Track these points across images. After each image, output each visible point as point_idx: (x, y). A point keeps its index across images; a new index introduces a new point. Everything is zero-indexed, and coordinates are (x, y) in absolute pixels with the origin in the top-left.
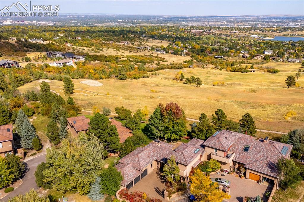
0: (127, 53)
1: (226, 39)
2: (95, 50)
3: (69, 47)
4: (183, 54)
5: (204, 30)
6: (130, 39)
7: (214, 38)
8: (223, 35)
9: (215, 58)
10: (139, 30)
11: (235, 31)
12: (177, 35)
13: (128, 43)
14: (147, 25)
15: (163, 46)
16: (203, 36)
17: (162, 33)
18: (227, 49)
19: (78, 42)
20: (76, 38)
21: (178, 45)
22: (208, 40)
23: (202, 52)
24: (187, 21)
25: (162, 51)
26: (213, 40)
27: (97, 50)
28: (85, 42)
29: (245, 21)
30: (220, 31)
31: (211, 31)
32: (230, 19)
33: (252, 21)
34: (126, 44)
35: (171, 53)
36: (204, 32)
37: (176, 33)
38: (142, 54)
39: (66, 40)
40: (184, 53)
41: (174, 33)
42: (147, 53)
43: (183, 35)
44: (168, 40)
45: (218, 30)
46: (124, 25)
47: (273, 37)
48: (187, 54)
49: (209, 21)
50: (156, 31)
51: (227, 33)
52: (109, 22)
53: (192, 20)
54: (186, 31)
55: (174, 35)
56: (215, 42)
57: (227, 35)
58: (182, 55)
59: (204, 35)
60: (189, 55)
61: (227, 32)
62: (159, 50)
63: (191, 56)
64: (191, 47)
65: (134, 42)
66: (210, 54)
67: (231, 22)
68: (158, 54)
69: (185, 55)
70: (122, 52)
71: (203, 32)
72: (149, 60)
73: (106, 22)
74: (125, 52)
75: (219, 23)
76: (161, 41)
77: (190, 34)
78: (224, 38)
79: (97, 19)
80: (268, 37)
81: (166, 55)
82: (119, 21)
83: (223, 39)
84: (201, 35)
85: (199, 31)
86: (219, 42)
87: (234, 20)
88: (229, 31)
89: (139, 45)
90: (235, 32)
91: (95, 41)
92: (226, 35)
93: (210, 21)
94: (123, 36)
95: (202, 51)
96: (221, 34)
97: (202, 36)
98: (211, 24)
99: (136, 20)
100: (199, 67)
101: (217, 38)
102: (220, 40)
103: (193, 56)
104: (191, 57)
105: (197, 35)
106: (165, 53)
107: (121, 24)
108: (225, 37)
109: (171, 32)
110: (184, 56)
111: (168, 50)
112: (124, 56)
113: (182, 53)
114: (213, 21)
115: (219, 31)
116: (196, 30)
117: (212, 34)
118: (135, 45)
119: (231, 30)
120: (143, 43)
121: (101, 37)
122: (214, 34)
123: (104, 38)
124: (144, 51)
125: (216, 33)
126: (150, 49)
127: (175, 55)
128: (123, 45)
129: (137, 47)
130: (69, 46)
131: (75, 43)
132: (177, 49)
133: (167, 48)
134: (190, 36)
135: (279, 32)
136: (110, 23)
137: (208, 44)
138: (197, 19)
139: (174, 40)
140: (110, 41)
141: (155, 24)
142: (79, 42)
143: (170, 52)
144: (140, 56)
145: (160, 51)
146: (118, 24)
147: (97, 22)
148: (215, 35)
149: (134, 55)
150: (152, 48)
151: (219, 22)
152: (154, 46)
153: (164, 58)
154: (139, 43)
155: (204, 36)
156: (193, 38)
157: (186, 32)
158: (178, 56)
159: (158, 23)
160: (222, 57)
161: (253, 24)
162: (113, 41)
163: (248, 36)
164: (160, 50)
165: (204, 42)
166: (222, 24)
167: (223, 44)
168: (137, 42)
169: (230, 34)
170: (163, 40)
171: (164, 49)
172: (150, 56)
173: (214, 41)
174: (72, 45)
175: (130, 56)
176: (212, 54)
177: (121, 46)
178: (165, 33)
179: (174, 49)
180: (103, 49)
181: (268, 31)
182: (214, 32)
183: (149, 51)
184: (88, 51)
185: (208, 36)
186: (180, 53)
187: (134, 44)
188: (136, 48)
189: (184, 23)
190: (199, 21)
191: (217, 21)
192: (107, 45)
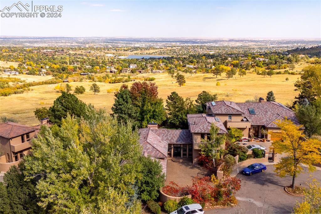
1: (83, 58)
5: (56, 50)
7: (70, 58)
8: (79, 55)
9: (81, 75)
11: (89, 51)
12: (25, 55)
15: (12, 67)
16: (57, 56)
18: (90, 67)
22: (64, 60)
23: (63, 71)
25: (12, 71)
29: (95, 42)
30: (74, 51)
31: (64, 51)
32: (79, 40)
33: (102, 42)
36: (57, 53)
40: (43, 73)
44: (14, 60)
45: (71, 50)
47: (127, 56)
49: (57, 42)
51: (82, 53)
53: (36, 41)
54: (34, 51)
56: (73, 62)
60: (49, 74)
62: (8, 71)
63: (52, 75)
64: (47, 67)
66: (74, 71)
67: (81, 43)
68: (9, 76)
71: (55, 52)
75: (69, 44)
77: (41, 54)
80: (122, 55)
81: (20, 76)
84: (54, 55)
85: (51, 52)
86: (78, 61)
87: (83, 41)
88: (83, 51)
92: (82, 55)
95: (63, 69)
96: (76, 53)
97: (55, 57)
98: (60, 45)
101: (73, 58)
102: (78, 59)
103: (55, 75)
105: (50, 55)
106: (17, 73)
108: (81, 57)
109: (16, 53)
111: (21, 70)
114: (62, 42)
116: (47, 50)
117: (66, 54)
119: (85, 50)
122: (68, 54)
125: (70, 53)
133: (18, 68)
135: (131, 52)
137: (66, 63)
139: (22, 61)
143: (24, 72)
145: (10, 72)
153: (20, 79)
156: (46, 58)
158: (35, 76)
160: (89, 73)
161: (104, 45)
163: (104, 55)
165: (60, 62)
166: (72, 44)
167: (83, 63)
169: (85, 54)
170: (8, 61)
171: (15, 70)
173: (71, 61)
176: (76, 71)
178: (8, 53)
179: (28, 69)
181: (121, 51)
182: (68, 52)
185: (63, 56)
186: (38, 73)
191: (66, 42)
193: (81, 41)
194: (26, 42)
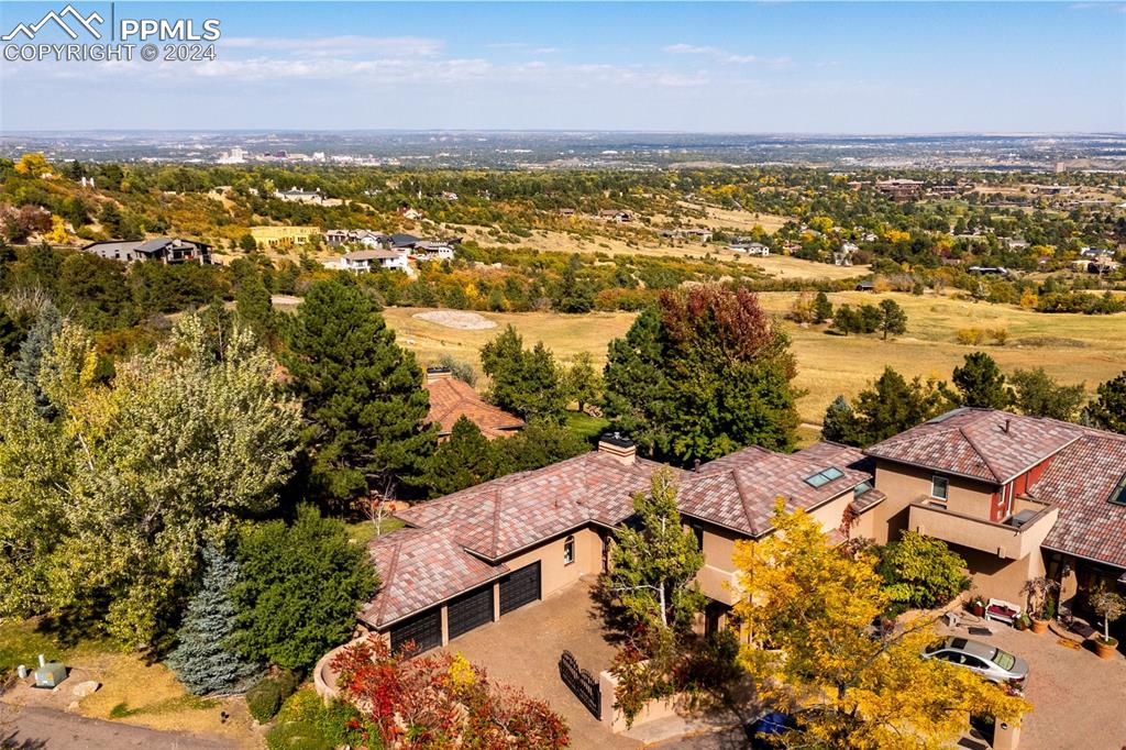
0: (618, 248)
1: (1019, 215)
2: (502, 233)
3: (409, 220)
4: (839, 257)
5: (928, 180)
6: (638, 205)
7: (970, 209)
8: (1008, 199)
9: (969, 272)
10: (677, 179)
11: (1056, 186)
12: (821, 196)
13: (626, 216)
14: (707, 165)
15: (759, 229)
16: (926, 201)
17: (763, 190)
18: (1023, 245)
19: (445, 209)
20: (440, 194)
21: (820, 229)
22: (943, 216)
23: (914, 251)
24: (859, 154)
25: (754, 244)
26: (966, 215)
27: (508, 235)
28: (472, 210)
29: (1098, 154)
30: (996, 186)
31: (956, 185)
32: (1036, 148)
34: (619, 218)
35: (792, 255)
36: (929, 190)
37: (817, 189)
38: (677, 253)
39: (404, 199)
40: (843, 256)
41: (807, 189)
42: (696, 251)
43: (844, 199)
44: (782, 211)
45: (985, 181)
46: (625, 166)
48: (857, 260)
49: (948, 154)
50: (738, 182)
51: (1022, 194)
52: (571, 156)
53: (881, 151)
54: (855, 182)
55: (806, 196)
56: (972, 224)
57: (1024, 198)
58: (833, 262)
59: (927, 197)
60: (863, 262)
61: (1023, 189)
62: (743, 242)
63: (870, 266)
64: (871, 238)
65: (653, 215)
66: (949, 258)
67: (1040, 156)
68: (738, 256)
69: (847, 263)
70: (602, 245)
71: (924, 187)
72: (699, 272)
73: (562, 157)
74: (610, 245)
75: (991, 162)
76: (757, 216)
77: (874, 194)
78: (1012, 210)
79: (529, 148)
81: (770, 261)
82: (608, 155)
83: (1006, 212)
84: (915, 200)
85: (909, 185)
86: (990, 224)
87: (1052, 149)
88: (1031, 186)
89: (667, 226)
90: (1056, 191)
91: (507, 208)
92: (1019, 200)
93: (954, 154)
94: (613, 195)
95: (918, 247)
96: (999, 195)
97: (920, 203)
98: (958, 163)
99: (667, 151)
100: (899, 290)
101: (980, 210)
102: (994, 217)
103: (878, 266)
104: (870, 269)
105: (901, 199)
106: (766, 252)
107: (615, 162)
108: (1013, 208)
109: (799, 187)
110: (843, 264)
111: (780, 243)
112: (605, 256)
113: (836, 254)
114: (966, 155)
115: (990, 186)
116: (897, 181)
117: (959, 196)
118: (656, 225)
119: (1041, 183)
120: (684, 220)
121: (532, 194)
122: (968, 197)
123: (542, 199)
124: (687, 242)
125: (977, 193)
126: (708, 240)
127: (808, 262)
128: (609, 221)
129: (659, 231)
130: (411, 217)
131: (437, 209)
132: (816, 239)
133: (775, 236)
134: (872, 201)
136: (574, 163)
137: (944, 227)
138: (904, 145)
139: (805, 213)
140: (561, 210)
141: (738, 162)
142: (449, 207)
143: (786, 250)
144: (666, 259)
145: (746, 246)
146: (602, 163)
147: (529, 158)
148: (973, 198)
149: (644, 254)
150: (718, 237)
151: (990, 156)
152: (726, 229)
153: (764, 270)
154: (671, 219)
155: (929, 202)
156: (885, 206)
157: (855, 186)
158: (816, 263)
159: (750, 160)
160: (1002, 269)
162: (572, 210)
163: (1114, 204)
164: (749, 242)
165: (926, 221)
166: (1002, 162)
167: (1003, 230)
168: (663, 216)
169: (1035, 196)
170: (764, 211)
171: (765, 240)
172: (707, 260)
173: (967, 221)
174: (424, 217)
175: (629, 258)
176: (959, 258)
177: (599, 225)
178: (772, 189)
179: (804, 238)
180: (532, 231)
182: (969, 189)
183: (704, 246)
184: (478, 236)
185: (945, 203)
186: (827, 254)
187: (648, 221)
188: (655, 235)
189: (852, 161)
190: (908, 154)
191: (980, 155)
192: (549, 221)
193: (1042, 149)
194: (847, 153)
